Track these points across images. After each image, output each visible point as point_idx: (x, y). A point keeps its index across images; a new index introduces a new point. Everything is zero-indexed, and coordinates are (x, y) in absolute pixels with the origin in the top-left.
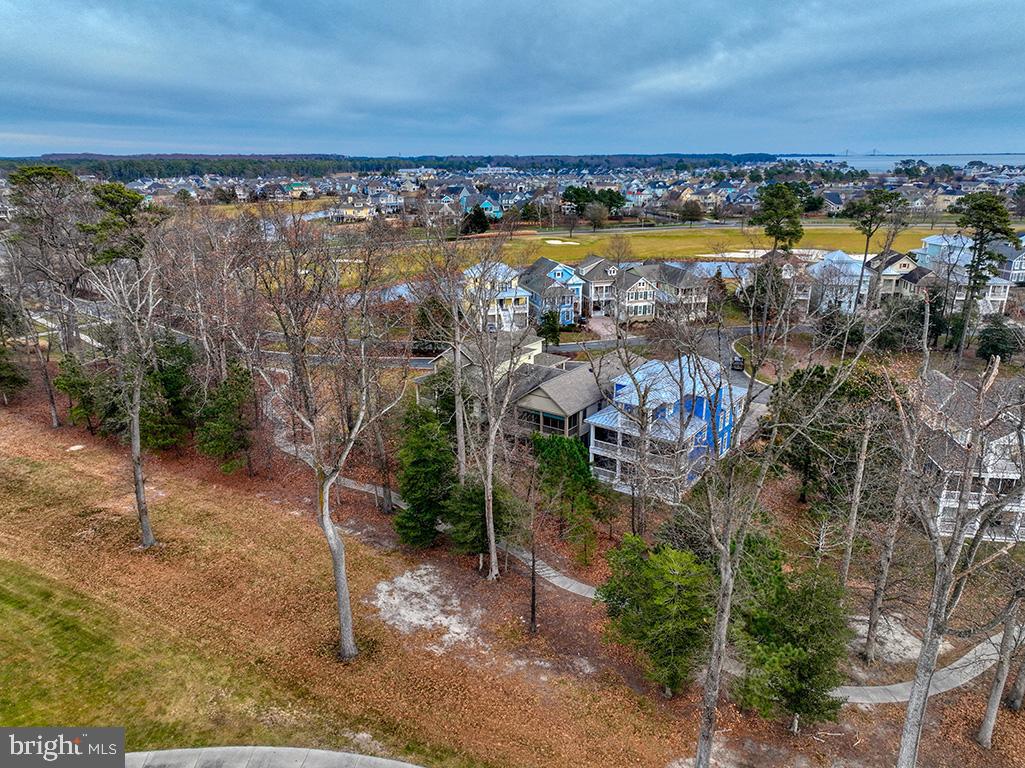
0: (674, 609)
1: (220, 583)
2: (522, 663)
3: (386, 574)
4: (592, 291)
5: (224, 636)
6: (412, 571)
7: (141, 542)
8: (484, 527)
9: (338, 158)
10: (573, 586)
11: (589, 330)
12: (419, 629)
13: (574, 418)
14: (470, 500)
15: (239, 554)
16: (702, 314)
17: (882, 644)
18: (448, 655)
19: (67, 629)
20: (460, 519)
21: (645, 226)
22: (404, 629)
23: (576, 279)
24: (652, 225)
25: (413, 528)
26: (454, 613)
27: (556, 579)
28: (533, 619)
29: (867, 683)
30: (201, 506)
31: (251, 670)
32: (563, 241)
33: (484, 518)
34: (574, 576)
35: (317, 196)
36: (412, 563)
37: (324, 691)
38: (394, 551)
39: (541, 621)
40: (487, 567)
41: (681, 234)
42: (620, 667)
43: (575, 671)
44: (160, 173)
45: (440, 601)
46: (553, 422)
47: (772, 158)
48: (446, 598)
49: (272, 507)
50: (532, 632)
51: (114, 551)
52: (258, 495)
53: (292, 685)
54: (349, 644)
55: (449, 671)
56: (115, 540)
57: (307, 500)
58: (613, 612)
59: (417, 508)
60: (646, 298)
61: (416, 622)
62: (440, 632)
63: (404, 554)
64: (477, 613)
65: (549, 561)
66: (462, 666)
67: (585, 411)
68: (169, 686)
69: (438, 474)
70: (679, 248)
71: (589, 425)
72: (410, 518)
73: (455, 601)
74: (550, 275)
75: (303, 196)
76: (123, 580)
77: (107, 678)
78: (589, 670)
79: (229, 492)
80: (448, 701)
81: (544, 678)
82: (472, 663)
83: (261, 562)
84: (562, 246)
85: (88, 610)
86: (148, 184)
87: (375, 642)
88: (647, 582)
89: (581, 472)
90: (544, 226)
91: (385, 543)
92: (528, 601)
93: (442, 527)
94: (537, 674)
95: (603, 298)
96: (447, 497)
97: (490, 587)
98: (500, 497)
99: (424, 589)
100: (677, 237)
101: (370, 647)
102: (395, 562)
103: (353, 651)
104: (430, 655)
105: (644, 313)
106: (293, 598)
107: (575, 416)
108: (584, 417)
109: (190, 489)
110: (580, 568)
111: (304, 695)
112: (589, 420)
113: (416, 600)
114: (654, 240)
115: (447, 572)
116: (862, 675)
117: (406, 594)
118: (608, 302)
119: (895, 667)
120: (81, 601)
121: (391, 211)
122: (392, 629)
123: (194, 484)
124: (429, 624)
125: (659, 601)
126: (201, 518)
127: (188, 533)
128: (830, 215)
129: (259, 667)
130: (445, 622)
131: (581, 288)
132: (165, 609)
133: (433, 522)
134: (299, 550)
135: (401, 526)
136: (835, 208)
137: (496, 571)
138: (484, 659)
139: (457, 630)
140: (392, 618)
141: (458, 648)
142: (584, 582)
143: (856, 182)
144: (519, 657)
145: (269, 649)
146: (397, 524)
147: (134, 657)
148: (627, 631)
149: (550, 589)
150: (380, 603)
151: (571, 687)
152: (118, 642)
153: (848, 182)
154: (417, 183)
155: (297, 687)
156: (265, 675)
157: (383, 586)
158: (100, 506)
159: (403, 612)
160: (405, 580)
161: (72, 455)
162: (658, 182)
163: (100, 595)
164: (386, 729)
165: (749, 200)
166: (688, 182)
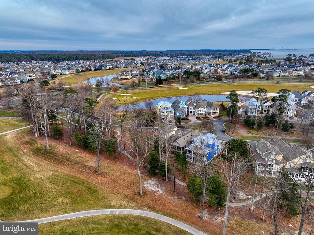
0: (198, 188)
1: (115, 181)
2: (172, 197)
3: (146, 180)
4: (190, 109)
5: (118, 191)
6: (151, 179)
7: (98, 172)
8: (165, 172)
9: (117, 52)
10: (182, 184)
11: (189, 119)
12: (153, 191)
13: (183, 148)
14: (163, 167)
15: (117, 175)
16: (218, 115)
17: (239, 196)
18: (159, 195)
19: (89, 189)
20: (160, 170)
21: (206, 82)
22: (150, 191)
23: (186, 106)
24: (208, 82)
25: (151, 171)
26: (159, 188)
27: (179, 182)
28: (174, 189)
29: (234, 203)
30: (107, 165)
31: (124, 197)
32: (183, 88)
33: (165, 170)
34: (182, 181)
35: (113, 68)
36: (151, 178)
37: (138, 201)
38: (147, 175)
39: (176, 190)
40: (165, 179)
41: (216, 85)
42: (190, 199)
43: (181, 199)
44: (67, 59)
45: (157, 186)
46: (179, 148)
47: (248, 51)
48: (158, 185)
49: (121, 166)
50: (174, 192)
51: (93, 174)
52: (118, 163)
53: (132, 200)
54: (141, 193)
55: (159, 198)
56: (92, 172)
57: (128, 164)
58: (189, 189)
59: (152, 167)
60: (203, 111)
61: (152, 189)
62: (157, 191)
63: (149, 176)
64: (164, 188)
65: (177, 179)
66: (162, 198)
67: (186, 146)
68: (110, 199)
69: (156, 161)
70: (215, 90)
71: (186, 149)
72: (151, 169)
73: (160, 186)
74: (179, 105)
75: (110, 69)
76: (96, 180)
77: (99, 197)
78: (184, 199)
79: (112, 162)
80: (159, 203)
81: (176, 200)
82: (163, 197)
83: (122, 177)
84: (183, 89)
85: (92, 186)
86: (65, 63)
87: (145, 193)
88: (194, 184)
89: (184, 161)
90: (178, 81)
91: (145, 174)
92: (173, 186)
93: (156, 171)
94: (175, 199)
95: (193, 111)
96: (158, 166)
97: (166, 183)
98: (168, 166)
99: (154, 183)
100: (215, 86)
101: (145, 194)
102: (147, 178)
103: (142, 194)
104: (156, 195)
105: (203, 115)
106: (129, 184)
107: (184, 147)
108: (186, 147)
109: (104, 161)
110: (183, 180)
111: (134, 201)
112: (186, 148)
113: (152, 185)
114: (208, 87)
115: (158, 180)
116: (234, 201)
117: (150, 184)
118: (193, 112)
119: (240, 200)
120: (90, 184)
121: (135, 75)
122: (148, 190)
123: (104, 160)
124: (155, 190)
125: (196, 187)
126: (108, 167)
127: (106, 171)
128: (260, 78)
129: (125, 197)
130: (158, 190)
131: (187, 108)
132: (106, 186)
133: (155, 170)
134: (128, 175)
135: (149, 171)
136: (262, 75)
137: (167, 180)
138: (165, 196)
139: (160, 191)
140: (148, 188)
141: (160, 194)
142: (184, 183)
143: (272, 63)
144: (172, 196)
145: (127, 193)
146: (148, 170)
147: (103, 194)
148: (191, 192)
149: (178, 184)
150: (145, 186)
151: (181, 202)
152: (99, 191)
153: (269, 63)
154: (141, 63)
155: (133, 200)
156: (127, 198)
157: (146, 182)
158: (87, 164)
159: (150, 187)
160: (150, 181)
161: (77, 152)
162: (212, 64)
163: (93, 183)
164: (149, 207)
165: (237, 73)
166: (221, 65)
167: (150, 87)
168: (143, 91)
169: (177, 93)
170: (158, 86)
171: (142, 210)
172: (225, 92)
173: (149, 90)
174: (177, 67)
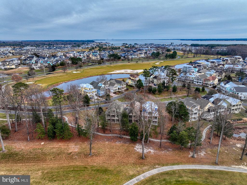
2: (164, 152)
3: (134, 147)
6: (136, 145)
16: (125, 89)
18: (154, 154)
24: (91, 65)
26: (149, 149)
32: (76, 72)
37: (146, 163)
38: (130, 143)
41: (99, 68)
42: (174, 148)
43: (170, 151)
47: (93, 41)
48: (145, 147)
50: (160, 148)
51: (86, 158)
55: (157, 156)
56: (83, 156)
57: (106, 140)
62: (150, 151)
63: (132, 143)
73: (147, 147)
74: (99, 85)
76: (95, 161)
77: (115, 174)
80: (161, 159)
81: (168, 153)
83: (114, 151)
85: (97, 167)
99: (141, 147)
102: (132, 145)
104: (152, 155)
105: (117, 90)
106: (126, 154)
111: (144, 165)
114: (95, 70)
120: (93, 166)
124: (148, 151)
128: (122, 60)
129: (134, 164)
131: (104, 87)
138: (159, 153)
139: (152, 151)
144: (162, 151)
150: (138, 151)
151: (172, 152)
155: (142, 164)
156: (136, 165)
157: (135, 149)
160: (137, 147)
162: (80, 52)
163: (95, 164)
164: (159, 164)
165: (105, 57)
166: (86, 52)
167: (47, 74)
168: (43, 78)
169: (76, 77)
170: (53, 72)
171: (156, 168)
172: (111, 72)
173: (48, 77)
174: (51, 55)
